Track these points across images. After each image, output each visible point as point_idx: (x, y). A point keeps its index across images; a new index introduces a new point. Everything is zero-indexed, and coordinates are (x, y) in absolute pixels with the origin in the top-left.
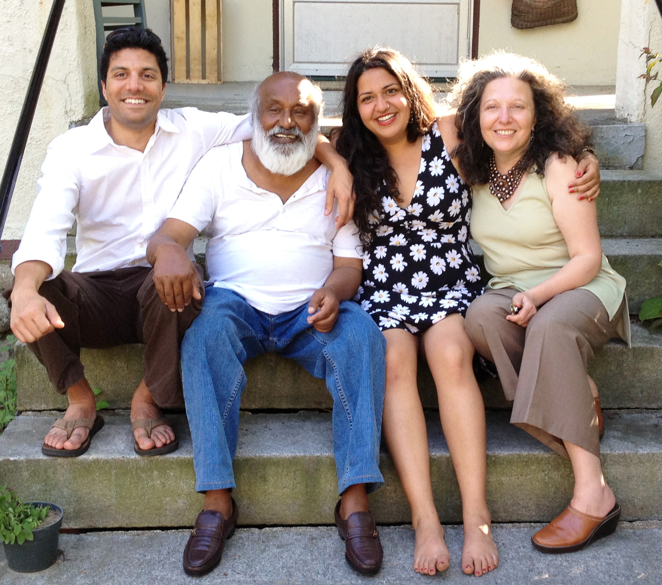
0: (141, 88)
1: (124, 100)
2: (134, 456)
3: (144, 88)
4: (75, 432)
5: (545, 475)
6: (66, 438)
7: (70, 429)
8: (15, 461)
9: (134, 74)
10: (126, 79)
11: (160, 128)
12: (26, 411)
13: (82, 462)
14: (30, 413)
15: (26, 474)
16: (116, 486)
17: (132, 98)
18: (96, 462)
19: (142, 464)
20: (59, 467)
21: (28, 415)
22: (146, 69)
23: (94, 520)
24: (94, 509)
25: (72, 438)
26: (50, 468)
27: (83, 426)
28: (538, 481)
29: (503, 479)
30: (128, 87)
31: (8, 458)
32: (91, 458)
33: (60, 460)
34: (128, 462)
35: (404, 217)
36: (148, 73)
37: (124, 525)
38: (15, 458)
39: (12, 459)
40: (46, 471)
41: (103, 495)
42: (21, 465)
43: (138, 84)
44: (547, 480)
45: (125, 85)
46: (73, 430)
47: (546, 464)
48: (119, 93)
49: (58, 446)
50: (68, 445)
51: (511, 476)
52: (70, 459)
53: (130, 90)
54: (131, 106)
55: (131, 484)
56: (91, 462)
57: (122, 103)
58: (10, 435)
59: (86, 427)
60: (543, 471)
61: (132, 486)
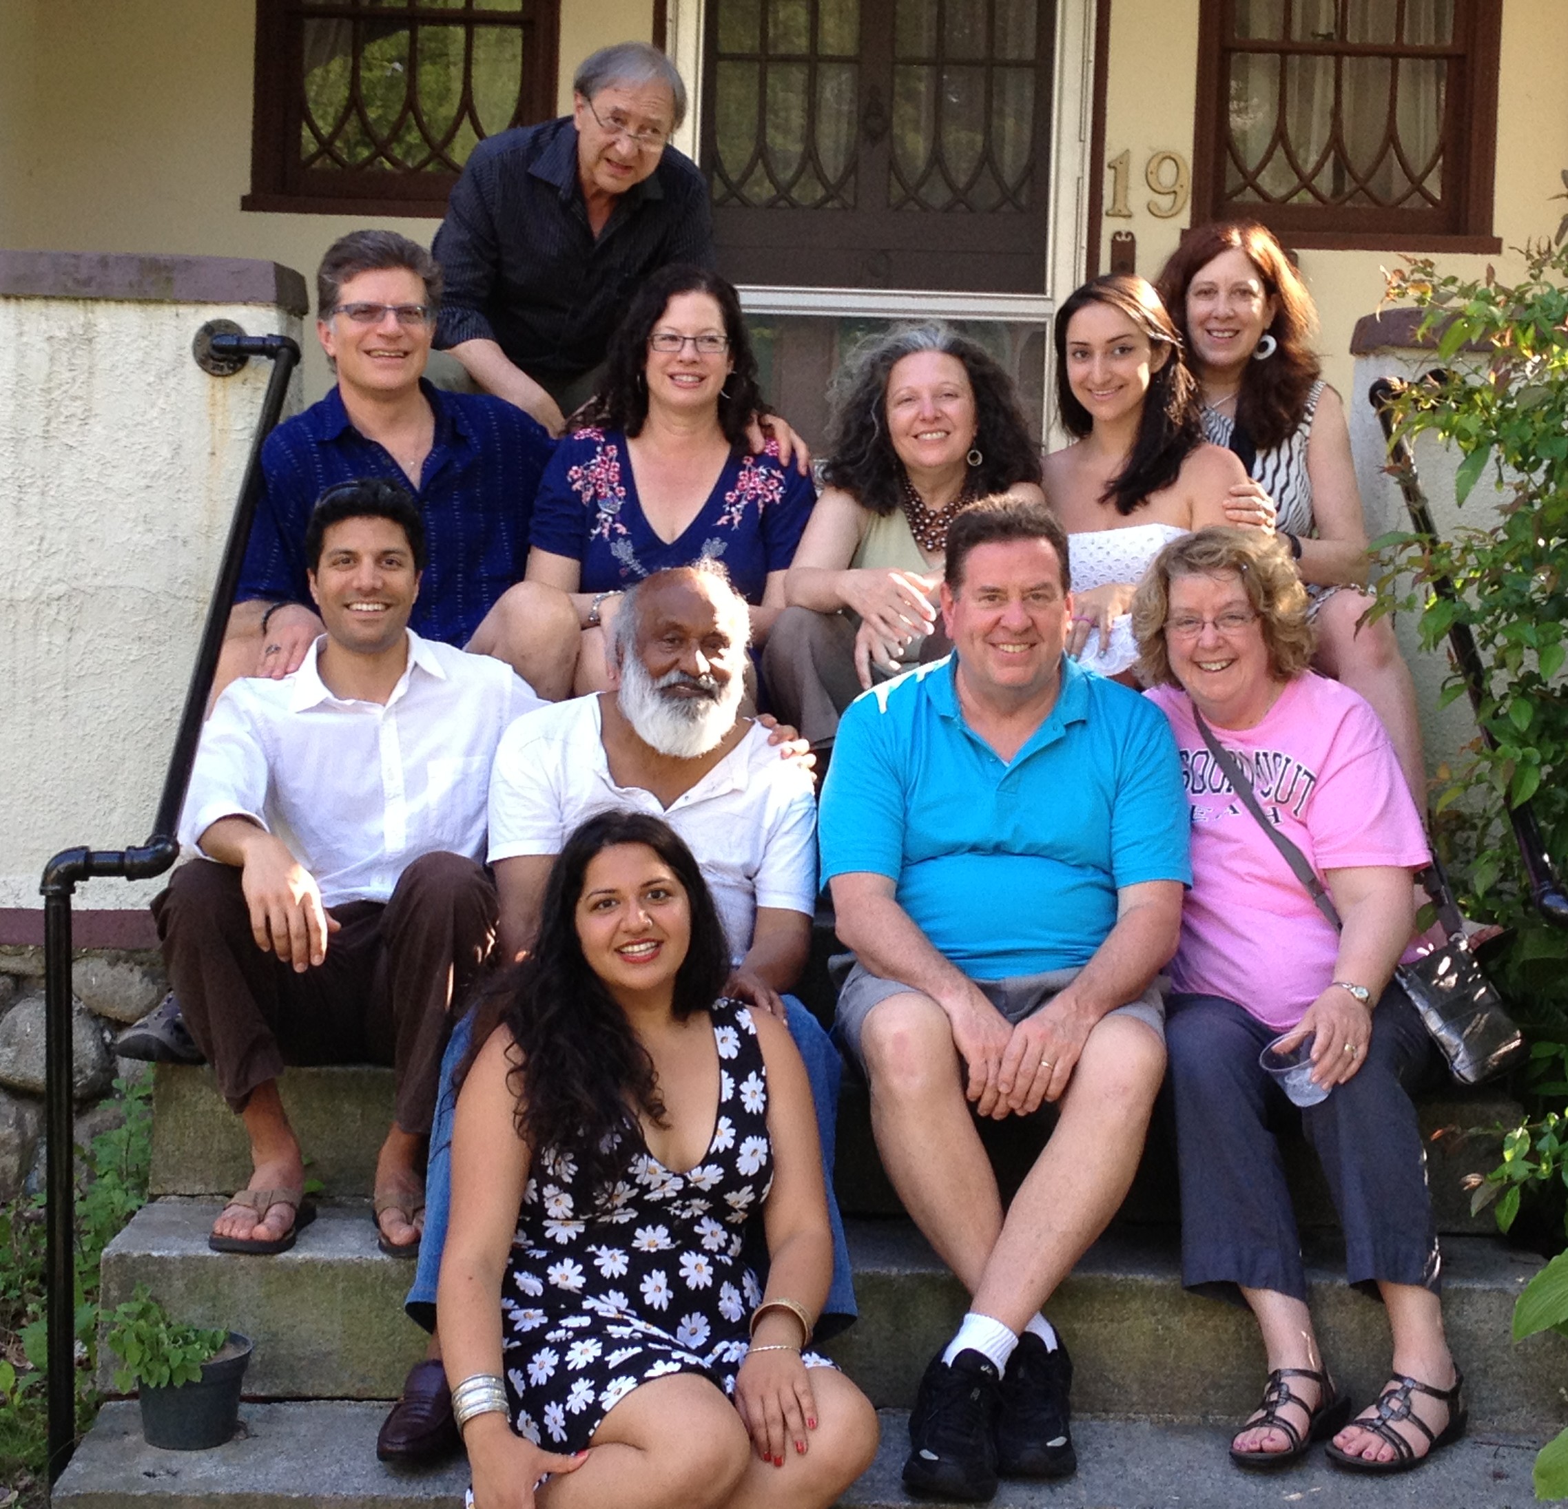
0: (379, 584)
1: (347, 606)
2: (380, 1256)
3: (384, 584)
4: (273, 1210)
5: (1158, 1321)
6: (256, 1220)
7: (263, 1206)
8: (161, 1257)
9: (367, 562)
10: (352, 568)
11: (416, 665)
12: (166, 1195)
13: (283, 1265)
14: (173, 1198)
15: (179, 1284)
16: (342, 1313)
17: (362, 603)
18: (310, 1264)
19: (394, 1272)
20: (239, 1273)
21: (169, 1202)
22: (387, 553)
23: (298, 1381)
24: (300, 1359)
25: (267, 1220)
26: (224, 1273)
27: (286, 1202)
28: (1144, 1333)
29: (1077, 1326)
30: (355, 584)
31: (148, 1252)
32: (300, 1257)
33: (243, 1260)
34: (369, 1268)
35: (678, 1192)
36: (392, 556)
37: (353, 1393)
38: (164, 1253)
39: (155, 1254)
40: (216, 1281)
41: (317, 1331)
42: (172, 1267)
43: (374, 578)
44: (1161, 1332)
45: (352, 580)
46: (269, 1207)
47: (1158, 1300)
48: (341, 592)
49: (241, 1233)
50: (261, 1232)
51: (1092, 1321)
52: (261, 1259)
53: (359, 589)
54: (362, 616)
55: (371, 1312)
56: (301, 1264)
57: (346, 611)
58: (141, 1225)
59: (291, 1205)
60: (1154, 1314)
61: (373, 1314)
